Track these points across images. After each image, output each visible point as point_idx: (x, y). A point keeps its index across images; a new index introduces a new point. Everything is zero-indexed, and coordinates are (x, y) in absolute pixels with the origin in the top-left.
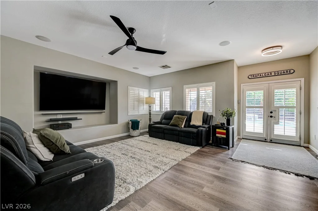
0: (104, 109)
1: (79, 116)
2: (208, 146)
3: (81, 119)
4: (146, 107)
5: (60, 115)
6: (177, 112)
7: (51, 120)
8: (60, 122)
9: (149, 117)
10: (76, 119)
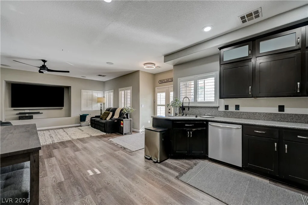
0: (63, 106)
1: (41, 111)
2: (117, 133)
3: (42, 113)
4: (99, 104)
5: (27, 110)
6: (111, 109)
7: (20, 113)
8: (27, 115)
9: (100, 113)
10: (38, 113)
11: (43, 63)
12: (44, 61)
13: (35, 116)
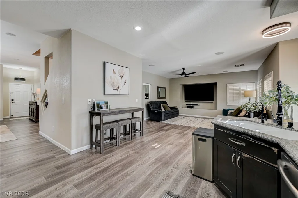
1: (199, 104)
8: (191, 105)
10: (197, 105)
11: (183, 71)
12: (184, 69)
13: (195, 106)
